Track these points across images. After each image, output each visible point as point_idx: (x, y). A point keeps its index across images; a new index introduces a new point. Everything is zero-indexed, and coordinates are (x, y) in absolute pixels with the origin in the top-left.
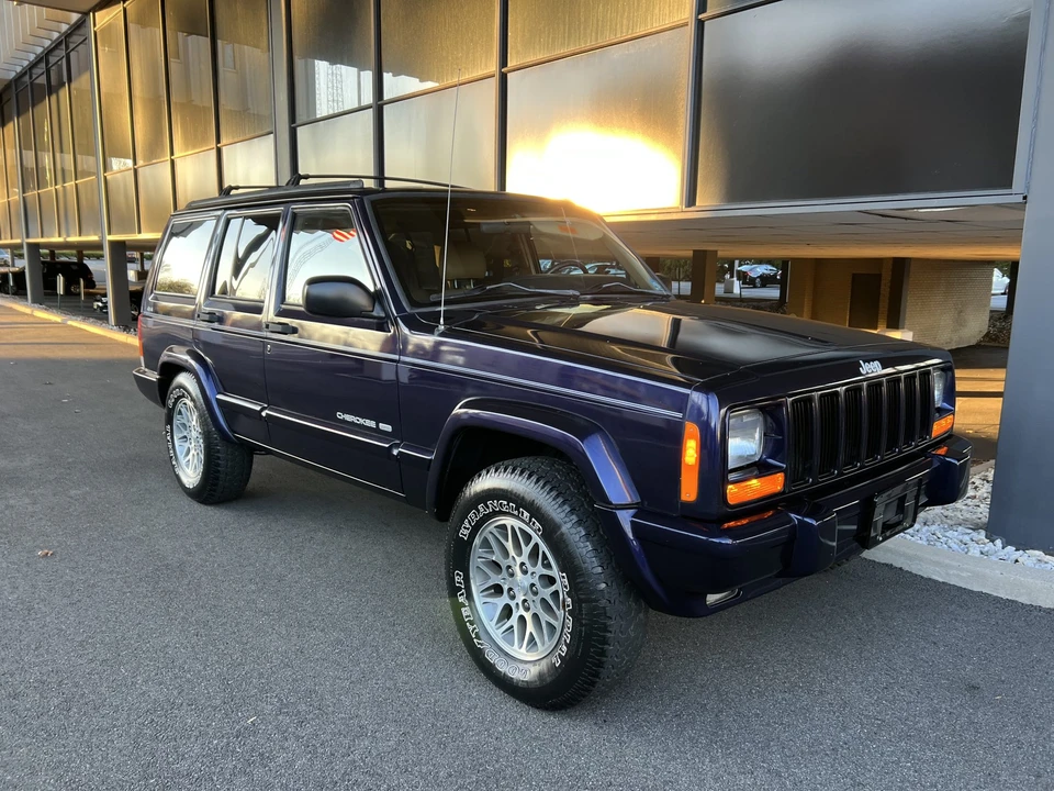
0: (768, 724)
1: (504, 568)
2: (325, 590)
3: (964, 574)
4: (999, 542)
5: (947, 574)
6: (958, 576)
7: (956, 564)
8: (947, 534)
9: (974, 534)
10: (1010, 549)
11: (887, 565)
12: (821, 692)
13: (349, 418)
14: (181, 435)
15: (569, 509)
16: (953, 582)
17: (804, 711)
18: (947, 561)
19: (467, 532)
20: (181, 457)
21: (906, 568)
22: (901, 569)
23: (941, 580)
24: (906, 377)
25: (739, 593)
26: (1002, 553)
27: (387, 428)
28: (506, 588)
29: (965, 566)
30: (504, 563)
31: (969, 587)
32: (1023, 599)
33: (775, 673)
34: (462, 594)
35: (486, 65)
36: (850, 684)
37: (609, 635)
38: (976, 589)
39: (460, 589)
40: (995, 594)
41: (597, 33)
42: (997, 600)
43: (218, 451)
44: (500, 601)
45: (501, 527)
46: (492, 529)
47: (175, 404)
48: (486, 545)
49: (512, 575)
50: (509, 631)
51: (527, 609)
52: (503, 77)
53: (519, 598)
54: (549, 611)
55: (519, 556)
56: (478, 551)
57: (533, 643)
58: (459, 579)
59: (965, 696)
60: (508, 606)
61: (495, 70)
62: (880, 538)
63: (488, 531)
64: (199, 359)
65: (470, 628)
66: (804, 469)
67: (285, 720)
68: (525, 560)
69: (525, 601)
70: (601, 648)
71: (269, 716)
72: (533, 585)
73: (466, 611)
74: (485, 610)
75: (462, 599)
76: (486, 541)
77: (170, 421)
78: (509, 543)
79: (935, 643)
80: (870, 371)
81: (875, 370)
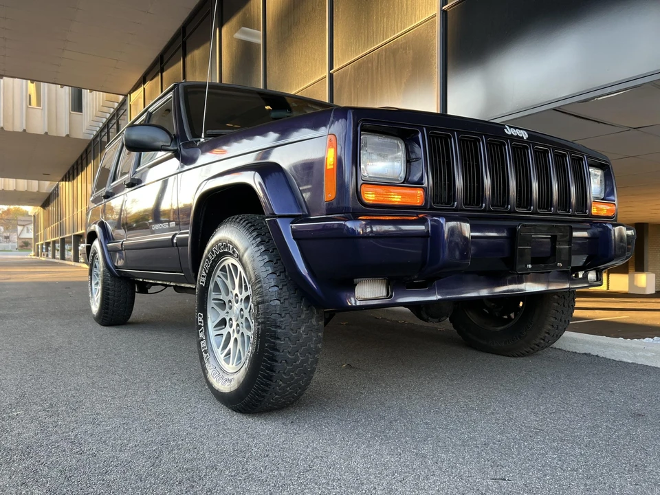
1: (227, 303)
3: (649, 355)
5: (635, 356)
6: (644, 357)
7: (642, 347)
11: (585, 354)
13: (157, 226)
16: (640, 361)
19: (204, 280)
21: (601, 355)
22: (597, 356)
23: (630, 362)
24: (555, 154)
27: (173, 224)
28: (228, 319)
29: (650, 348)
30: (227, 299)
34: (202, 331)
39: (201, 326)
41: (383, 36)
44: (224, 332)
45: (223, 269)
46: (219, 273)
47: (93, 260)
48: (217, 288)
49: (231, 308)
50: (228, 354)
51: (238, 332)
52: (331, 76)
53: (235, 324)
54: (249, 327)
55: (234, 289)
56: (212, 295)
57: (240, 358)
58: (200, 319)
59: (628, 419)
60: (229, 333)
61: (326, 74)
62: (530, 266)
63: (216, 276)
64: (102, 225)
65: (205, 355)
66: (449, 197)
67: (43, 414)
68: (237, 291)
69: (238, 325)
70: (274, 343)
71: (33, 412)
72: (242, 310)
73: (203, 344)
74: (215, 341)
75: (201, 335)
76: (216, 284)
77: (90, 274)
78: (228, 282)
79: (611, 392)
80: (515, 135)
81: (521, 136)
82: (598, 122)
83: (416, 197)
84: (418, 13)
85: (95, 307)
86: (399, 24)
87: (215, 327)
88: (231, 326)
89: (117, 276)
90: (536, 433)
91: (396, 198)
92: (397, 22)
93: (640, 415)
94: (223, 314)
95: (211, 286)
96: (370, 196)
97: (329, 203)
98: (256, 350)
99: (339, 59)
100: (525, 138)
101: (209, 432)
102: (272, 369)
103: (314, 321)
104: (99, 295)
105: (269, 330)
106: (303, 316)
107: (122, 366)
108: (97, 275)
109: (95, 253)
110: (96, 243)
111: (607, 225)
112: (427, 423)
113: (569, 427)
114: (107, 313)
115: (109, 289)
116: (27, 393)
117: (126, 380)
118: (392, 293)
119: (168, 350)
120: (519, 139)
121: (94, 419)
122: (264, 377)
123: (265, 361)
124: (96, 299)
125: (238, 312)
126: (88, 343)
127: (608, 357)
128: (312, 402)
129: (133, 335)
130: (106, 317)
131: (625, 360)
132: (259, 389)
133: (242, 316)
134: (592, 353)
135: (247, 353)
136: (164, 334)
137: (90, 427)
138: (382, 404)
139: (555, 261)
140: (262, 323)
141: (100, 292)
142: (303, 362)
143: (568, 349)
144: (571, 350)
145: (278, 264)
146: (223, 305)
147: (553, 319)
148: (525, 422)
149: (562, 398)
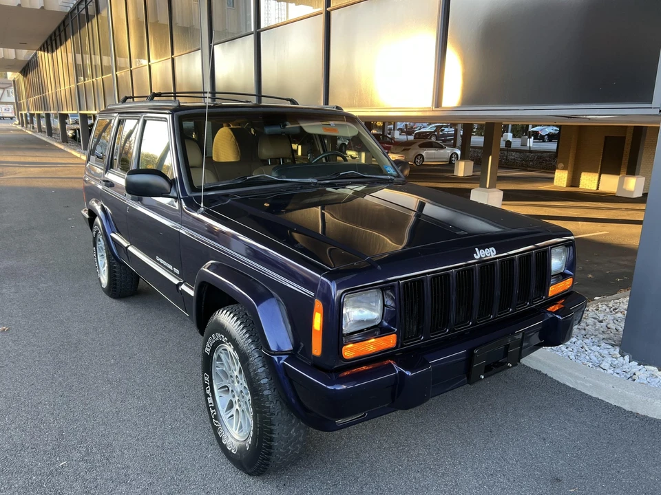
1: (229, 376)
2: (154, 368)
3: (588, 385)
4: (627, 357)
5: (576, 383)
6: (583, 385)
7: (583, 376)
8: (592, 348)
9: (612, 350)
10: (634, 363)
11: (537, 371)
12: (443, 474)
13: (162, 261)
14: (101, 254)
15: (254, 348)
16: (579, 388)
18: (577, 374)
19: (209, 350)
20: (101, 267)
21: (549, 375)
22: (546, 375)
23: (571, 386)
24: (520, 258)
25: (365, 415)
26: (626, 367)
27: (177, 271)
28: (230, 389)
29: (589, 379)
30: (229, 373)
31: (590, 394)
32: (627, 407)
33: (418, 456)
34: (208, 389)
35: (318, 6)
36: (467, 469)
37: (274, 436)
38: (594, 395)
39: (207, 385)
40: (607, 401)
42: (608, 405)
43: (115, 268)
44: (228, 397)
45: (225, 350)
47: (96, 234)
49: (233, 382)
50: (232, 417)
51: (240, 406)
52: (328, 14)
53: (236, 398)
54: (248, 409)
55: (235, 370)
56: (216, 363)
57: (241, 427)
58: (206, 379)
59: (547, 487)
60: (231, 401)
61: (322, 9)
62: (483, 377)
63: (219, 351)
64: (103, 209)
65: (212, 411)
66: (418, 330)
67: (83, 465)
68: (236, 373)
69: (239, 400)
71: (74, 462)
72: (242, 392)
73: (210, 400)
74: (220, 401)
75: (208, 392)
76: (219, 357)
77: (95, 245)
78: (230, 361)
79: (544, 439)
80: (484, 256)
81: (489, 255)
83: (390, 341)
85: (104, 280)
87: (219, 389)
88: (234, 396)
93: (557, 480)
94: (226, 382)
95: (215, 356)
96: (349, 351)
97: (316, 357)
100: (492, 256)
106: (293, 422)
108: (101, 248)
110: (97, 220)
115: (115, 272)
122: (264, 459)
125: (239, 391)
127: (554, 378)
131: (567, 384)
133: (243, 397)
134: (543, 371)
139: (506, 363)
141: (106, 265)
146: (224, 373)
148: (467, 489)
149: (502, 449)
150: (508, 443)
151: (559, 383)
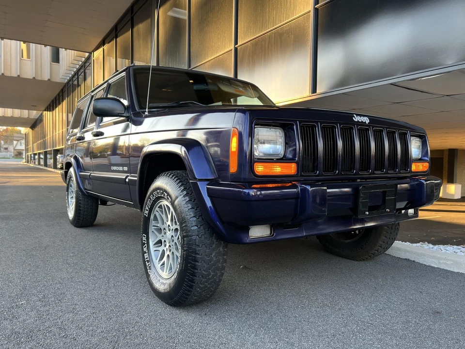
0: (300, 321)
1: (162, 230)
3: (449, 263)
5: (439, 263)
6: (445, 264)
7: (444, 257)
11: (406, 259)
13: (115, 168)
14: (71, 196)
15: (183, 189)
16: (442, 267)
17: (324, 317)
18: (439, 256)
19: (147, 212)
21: (417, 261)
22: (414, 261)
23: (436, 266)
24: (388, 131)
28: (163, 240)
29: (449, 258)
31: (452, 270)
33: (317, 299)
34: (145, 247)
38: (456, 271)
39: (145, 243)
44: (161, 249)
45: (160, 207)
46: (157, 209)
47: (69, 181)
48: (156, 219)
49: (165, 233)
50: (163, 264)
51: (170, 251)
52: (236, 49)
53: (168, 245)
54: (177, 249)
55: (167, 221)
56: (152, 223)
57: (171, 269)
58: (144, 239)
59: (430, 316)
60: (164, 250)
61: (232, 47)
62: (367, 213)
63: (155, 211)
64: (76, 158)
65: (147, 264)
66: (314, 167)
67: (39, 303)
68: (169, 223)
69: (170, 246)
70: (194, 264)
71: (32, 302)
72: (172, 236)
73: (146, 255)
74: (155, 254)
75: (145, 249)
76: (155, 216)
77: (68, 191)
78: (164, 216)
79: (421, 292)
80: (360, 121)
81: (364, 121)
82: (422, 92)
83: (291, 169)
84: (298, 9)
85: (71, 214)
86: (285, 15)
87: (154, 245)
88: (165, 246)
89: (86, 195)
90: (368, 326)
91: (278, 169)
92: (283, 14)
93: (438, 312)
94: (159, 237)
95: (152, 217)
96: (260, 169)
97: (233, 174)
98: (182, 268)
99: (242, 38)
100: (367, 123)
101: (150, 321)
102: (192, 281)
103: (221, 249)
104: (74, 206)
105: (191, 256)
106: (214, 246)
107: (90, 264)
108: (72, 191)
109: (71, 177)
110: (72, 170)
111: (422, 181)
112: (296, 317)
113: (390, 322)
114: (79, 219)
115: (80, 203)
116: (28, 286)
117: (94, 276)
118: (274, 233)
119: (121, 249)
120: (363, 123)
121: (73, 309)
122: (187, 286)
123: (188, 276)
124: (71, 208)
125: (170, 237)
126: (66, 242)
127: (421, 263)
128: (220, 298)
129: (97, 236)
130: (79, 222)
131: (433, 265)
132: (184, 293)
133: (173, 241)
134: (411, 259)
135: (176, 267)
136: (119, 235)
137: (71, 315)
138: (266, 300)
139: (385, 209)
140: (186, 250)
141: (74, 203)
142: (213, 276)
143: (394, 255)
144: (396, 256)
145: (198, 210)
146: (159, 230)
147: (384, 238)
148: (361, 317)
149: (387, 297)
150: (391, 294)
151: (425, 265)
